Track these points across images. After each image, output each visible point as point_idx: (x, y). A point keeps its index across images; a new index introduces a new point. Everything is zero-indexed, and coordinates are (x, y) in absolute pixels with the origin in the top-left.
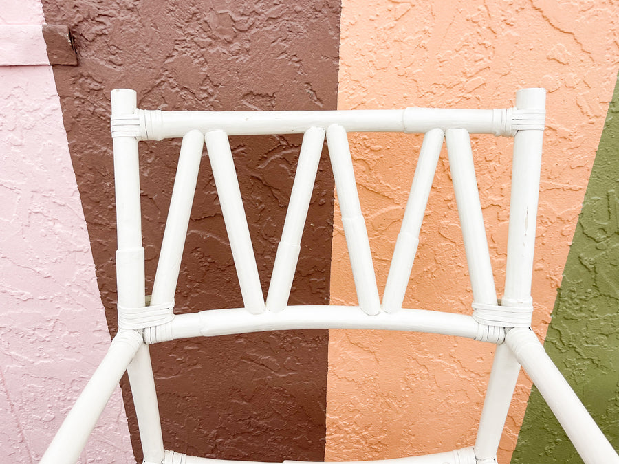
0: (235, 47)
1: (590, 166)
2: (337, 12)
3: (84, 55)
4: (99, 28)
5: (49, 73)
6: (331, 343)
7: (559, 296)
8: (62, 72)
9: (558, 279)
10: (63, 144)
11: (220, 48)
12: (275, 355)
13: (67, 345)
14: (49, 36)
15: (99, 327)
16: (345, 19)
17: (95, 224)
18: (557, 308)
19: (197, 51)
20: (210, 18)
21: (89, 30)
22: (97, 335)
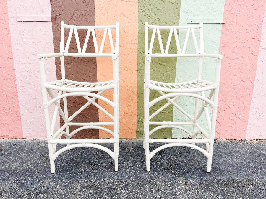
0: (79, 20)
1: (137, 39)
2: (94, 15)
3: (57, 21)
4: (59, 16)
5: (51, 23)
6: (97, 75)
7: (138, 65)
8: (53, 23)
9: (137, 61)
10: (52, 34)
11: (77, 20)
12: (87, 77)
13: (48, 74)
14: (52, 17)
15: (54, 70)
16: (96, 16)
17: (56, 49)
18: (138, 67)
19: (74, 20)
20: (76, 15)
21: (58, 17)
22: (54, 72)
